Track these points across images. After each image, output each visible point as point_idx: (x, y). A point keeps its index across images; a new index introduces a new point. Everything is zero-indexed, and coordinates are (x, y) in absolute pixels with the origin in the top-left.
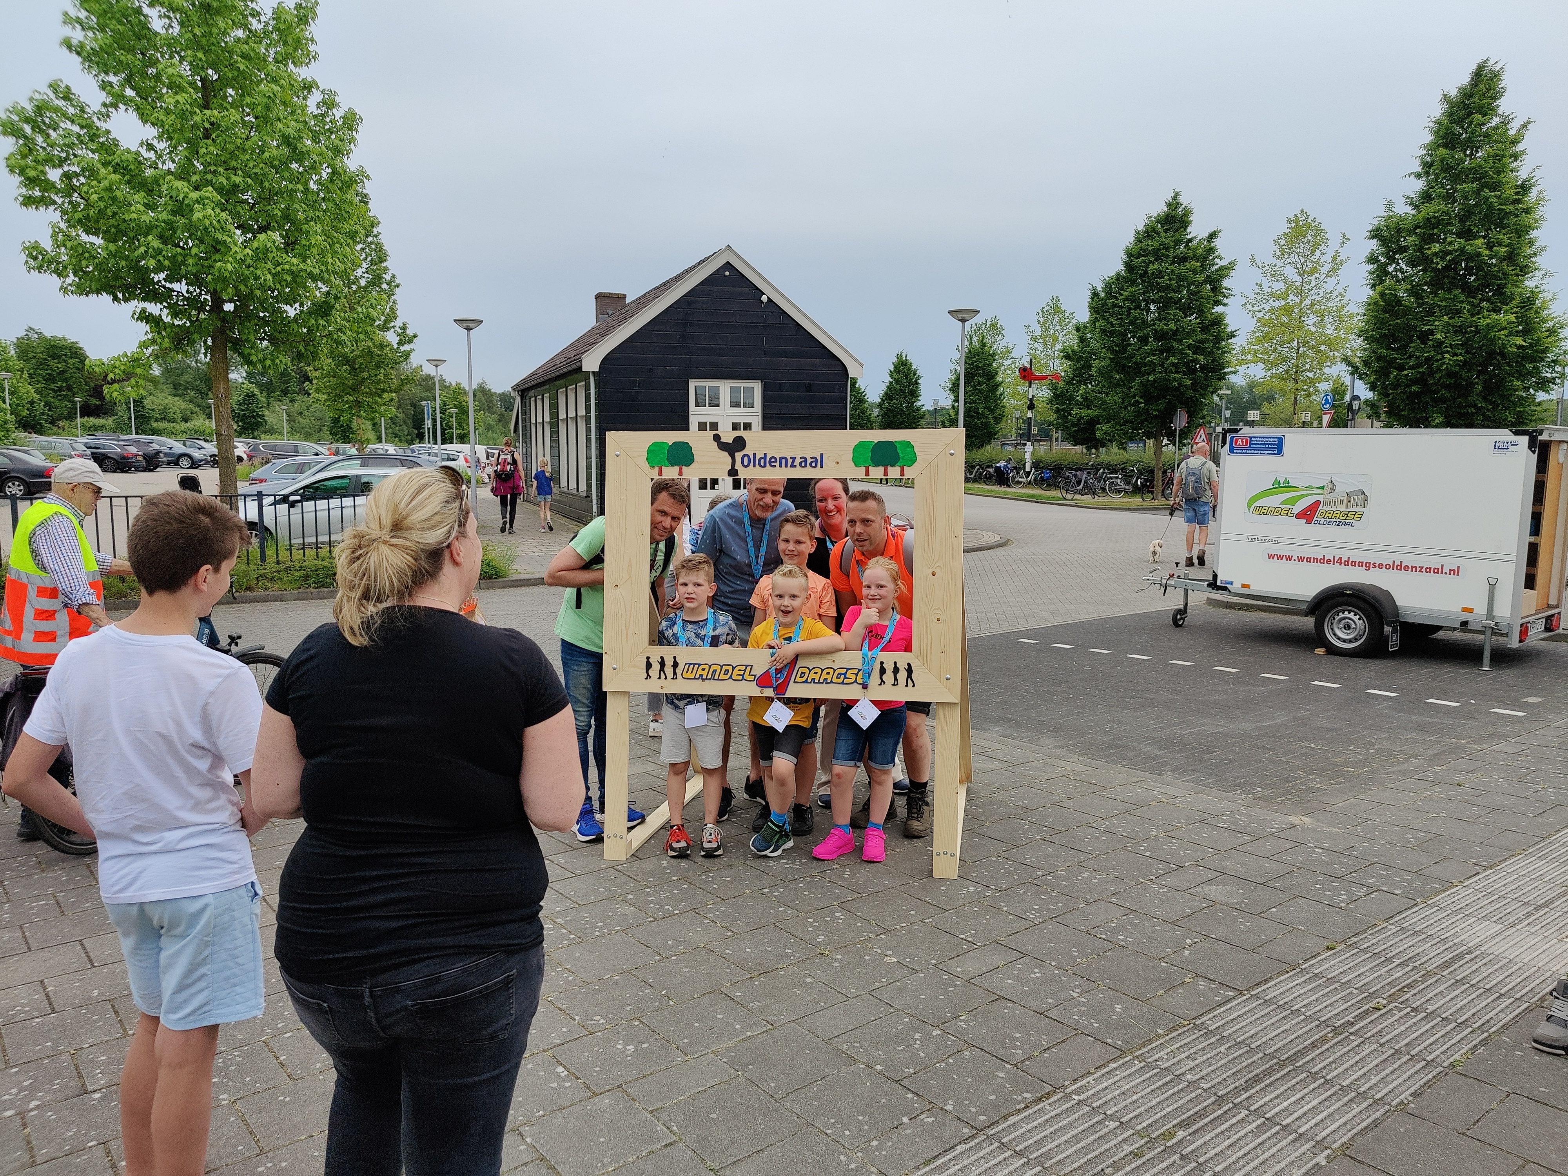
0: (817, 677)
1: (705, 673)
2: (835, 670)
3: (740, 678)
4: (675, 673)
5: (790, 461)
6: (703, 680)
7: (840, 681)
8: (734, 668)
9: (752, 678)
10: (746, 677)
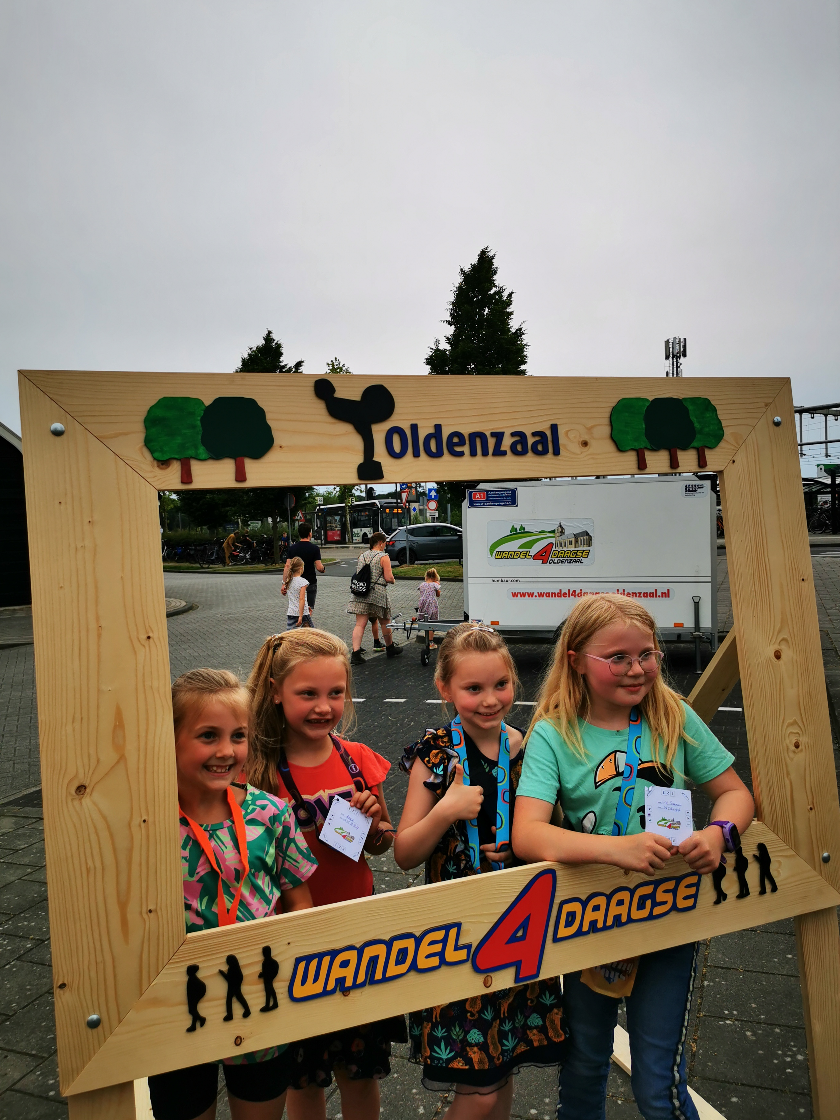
0: (599, 916)
1: (349, 973)
2: (632, 892)
3: (435, 961)
4: (270, 993)
5: (491, 442)
6: (345, 991)
7: (644, 913)
8: (418, 941)
9: (462, 954)
10: (451, 955)
